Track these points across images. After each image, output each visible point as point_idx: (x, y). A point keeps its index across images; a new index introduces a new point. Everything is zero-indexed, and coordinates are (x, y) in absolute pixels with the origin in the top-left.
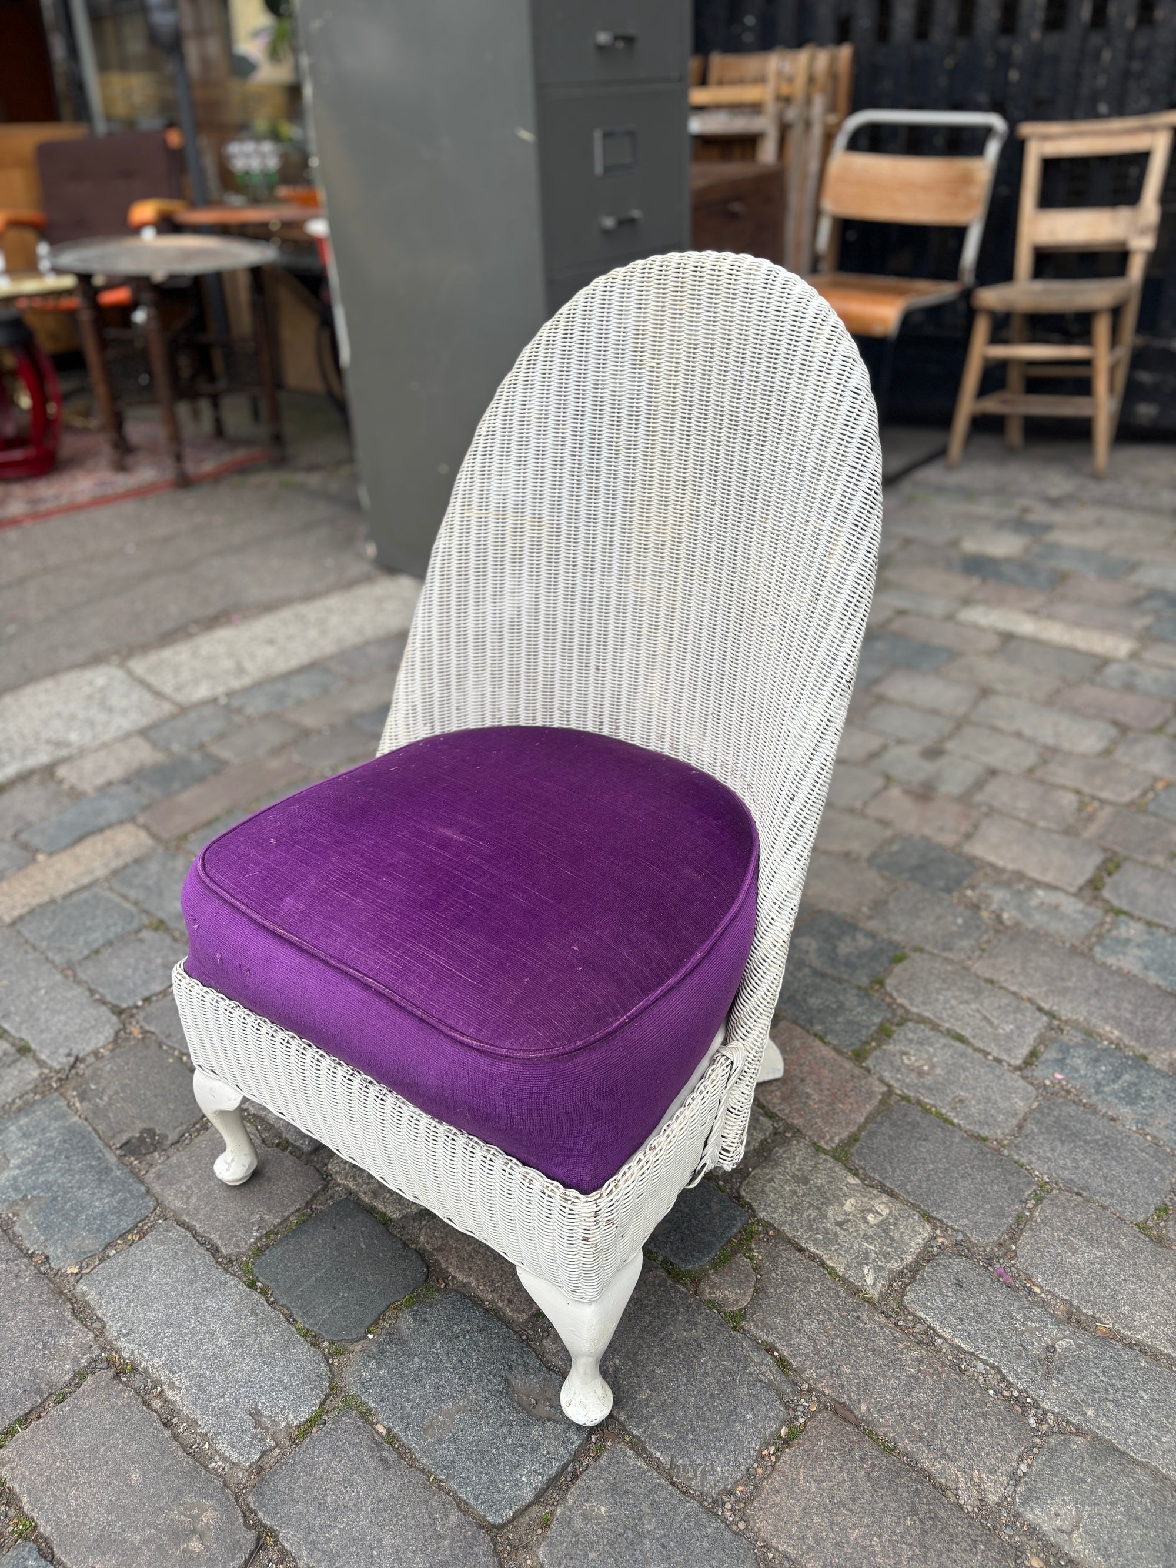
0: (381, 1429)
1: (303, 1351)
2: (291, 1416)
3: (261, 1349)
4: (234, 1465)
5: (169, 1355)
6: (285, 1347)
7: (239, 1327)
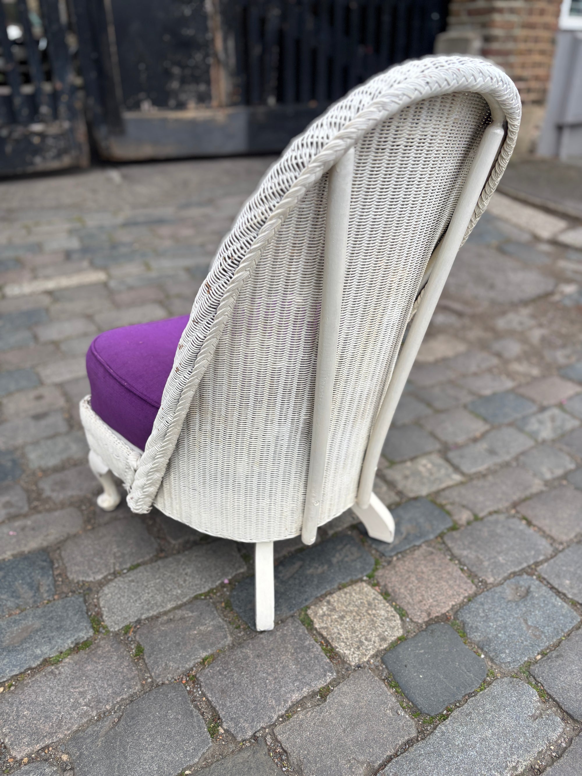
0: (539, 657)
1: (496, 688)
2: (535, 698)
3: (495, 711)
4: (563, 733)
5: (494, 769)
6: (494, 697)
7: (480, 723)
